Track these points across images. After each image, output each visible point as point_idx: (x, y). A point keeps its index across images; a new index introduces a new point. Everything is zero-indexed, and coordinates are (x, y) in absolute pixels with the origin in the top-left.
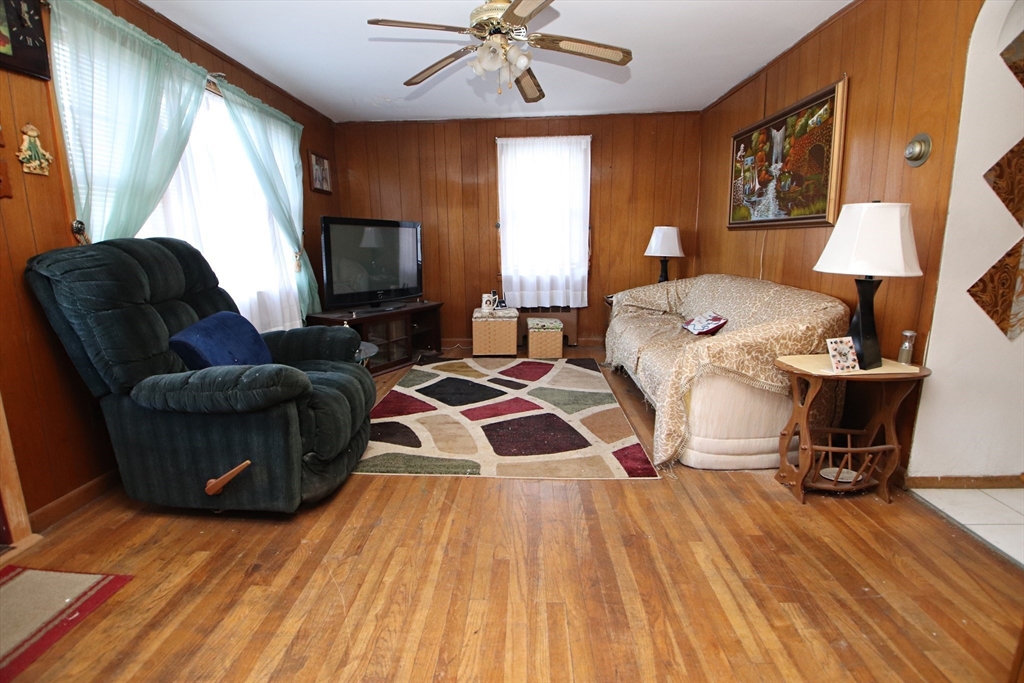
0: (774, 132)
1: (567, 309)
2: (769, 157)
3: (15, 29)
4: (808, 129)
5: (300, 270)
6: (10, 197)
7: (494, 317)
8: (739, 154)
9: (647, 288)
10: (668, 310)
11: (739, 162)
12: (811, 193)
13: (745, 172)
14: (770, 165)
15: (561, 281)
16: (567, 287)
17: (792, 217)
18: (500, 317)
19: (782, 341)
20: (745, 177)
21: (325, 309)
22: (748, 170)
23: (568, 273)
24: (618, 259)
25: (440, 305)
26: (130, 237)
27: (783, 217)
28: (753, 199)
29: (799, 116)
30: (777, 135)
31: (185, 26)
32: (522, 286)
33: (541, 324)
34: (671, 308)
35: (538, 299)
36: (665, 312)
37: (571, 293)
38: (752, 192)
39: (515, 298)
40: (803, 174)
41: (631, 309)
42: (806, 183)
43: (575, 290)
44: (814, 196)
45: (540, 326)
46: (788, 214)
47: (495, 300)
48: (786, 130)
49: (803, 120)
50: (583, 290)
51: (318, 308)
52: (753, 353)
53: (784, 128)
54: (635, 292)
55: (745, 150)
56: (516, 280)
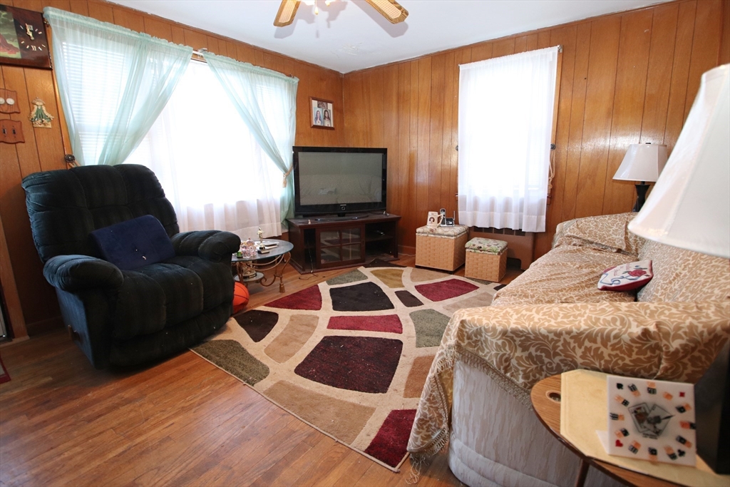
1: (519, 232)
3: (23, 42)
5: (285, 186)
6: (24, 142)
7: (434, 234)
9: (601, 218)
10: (624, 248)
15: (515, 204)
16: (521, 210)
18: (439, 234)
19: (587, 344)
21: (296, 216)
23: (522, 195)
25: (399, 219)
26: (119, 164)
31: (176, 20)
32: (476, 205)
33: (478, 245)
34: (628, 247)
35: (491, 219)
36: (619, 251)
37: (525, 217)
39: (467, 217)
41: (575, 241)
43: (528, 213)
45: (475, 247)
47: (439, 218)
50: (540, 214)
51: (292, 215)
52: (532, 350)
54: (583, 221)
56: (469, 200)
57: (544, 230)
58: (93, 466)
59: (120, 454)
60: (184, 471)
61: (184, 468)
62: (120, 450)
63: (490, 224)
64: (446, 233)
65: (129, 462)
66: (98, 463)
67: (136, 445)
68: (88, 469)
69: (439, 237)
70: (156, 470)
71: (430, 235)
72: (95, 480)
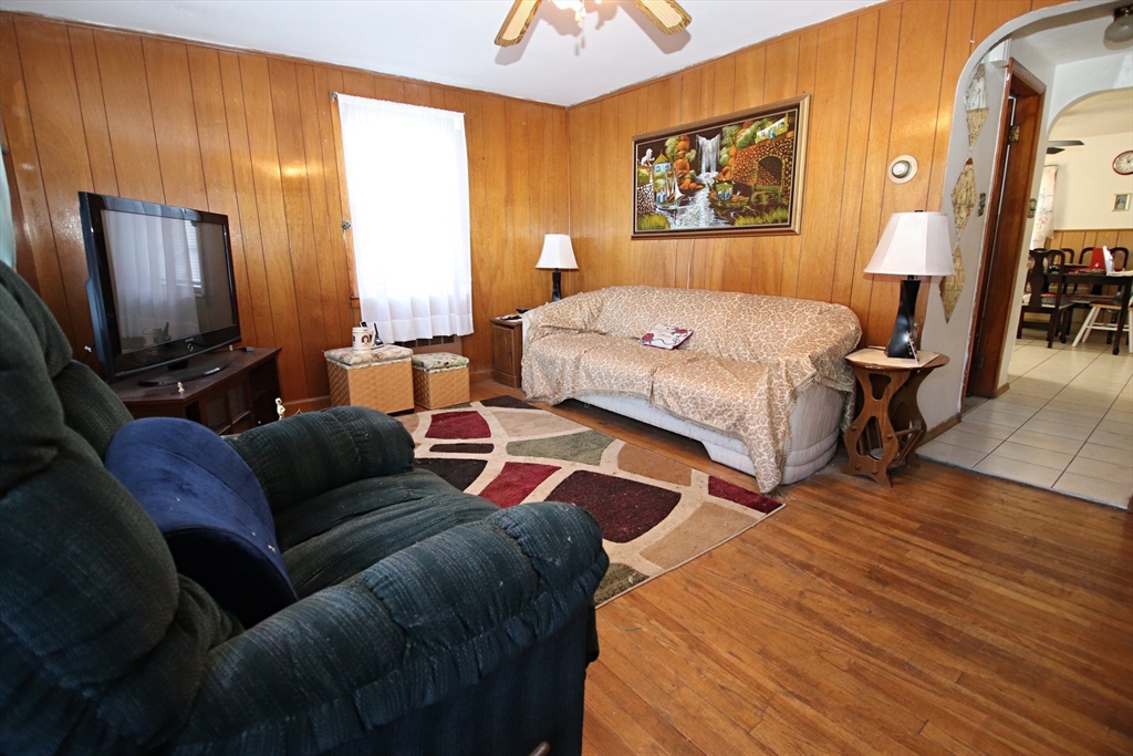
0: (702, 140)
1: (455, 338)
2: (696, 165)
4: (757, 141)
8: (644, 159)
10: (584, 328)
11: (644, 167)
12: (765, 202)
13: (655, 179)
14: (699, 173)
15: (444, 303)
16: (451, 311)
17: (737, 225)
18: (388, 360)
20: (656, 185)
22: (662, 177)
23: (450, 293)
24: (499, 272)
27: (723, 226)
28: (672, 207)
29: (741, 126)
30: (708, 145)
32: (392, 313)
33: (444, 361)
35: (415, 327)
37: (456, 317)
38: (671, 200)
40: (751, 184)
41: (547, 330)
42: (756, 193)
44: (768, 206)
45: (441, 365)
46: (732, 223)
48: (722, 138)
49: (748, 131)
53: (718, 137)
55: (655, 155)
56: (381, 305)
57: (472, 331)
58: (838, 728)
59: (806, 702)
60: (817, 627)
61: (812, 628)
62: (796, 704)
63: (433, 332)
64: (399, 355)
65: (817, 685)
66: (830, 723)
67: (782, 686)
68: (844, 733)
69: (389, 362)
70: (822, 654)
71: (373, 364)
72: (860, 716)
